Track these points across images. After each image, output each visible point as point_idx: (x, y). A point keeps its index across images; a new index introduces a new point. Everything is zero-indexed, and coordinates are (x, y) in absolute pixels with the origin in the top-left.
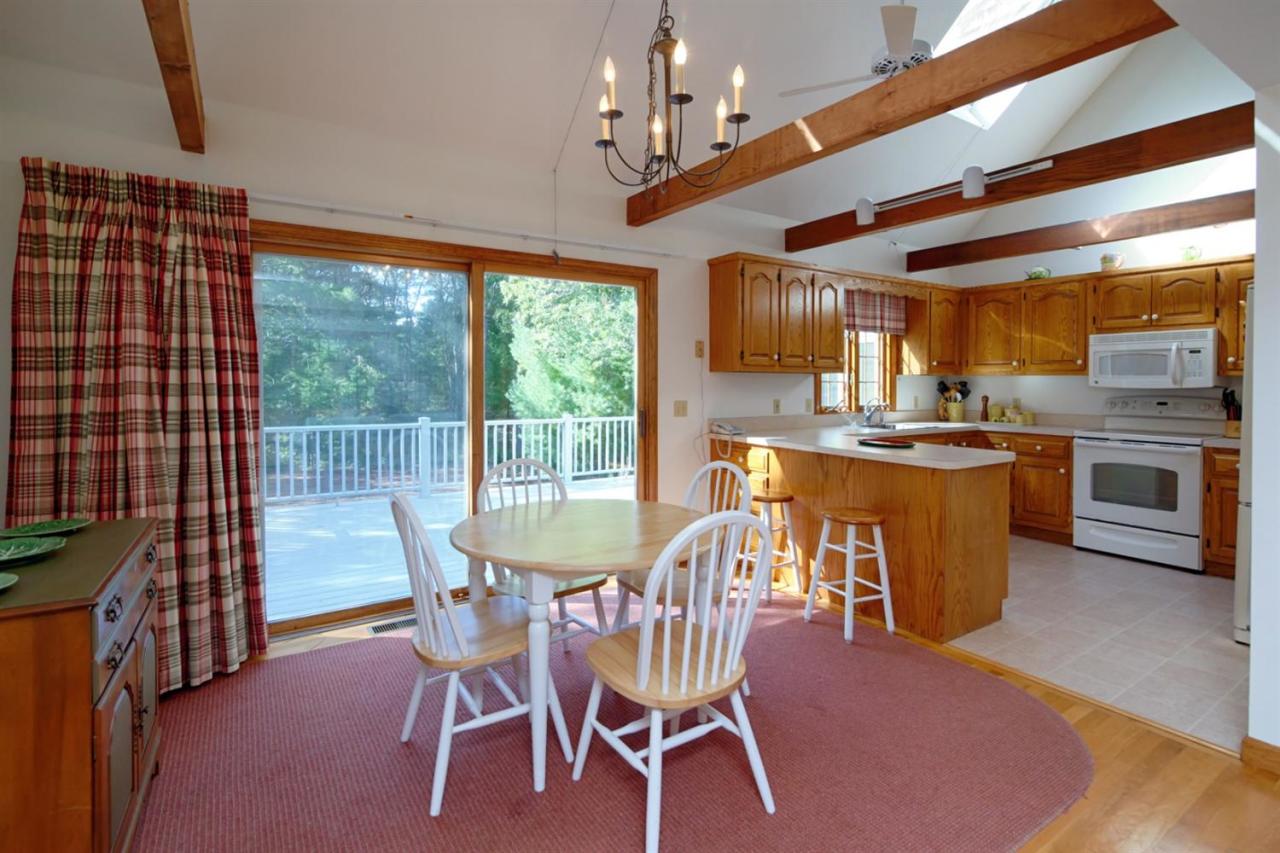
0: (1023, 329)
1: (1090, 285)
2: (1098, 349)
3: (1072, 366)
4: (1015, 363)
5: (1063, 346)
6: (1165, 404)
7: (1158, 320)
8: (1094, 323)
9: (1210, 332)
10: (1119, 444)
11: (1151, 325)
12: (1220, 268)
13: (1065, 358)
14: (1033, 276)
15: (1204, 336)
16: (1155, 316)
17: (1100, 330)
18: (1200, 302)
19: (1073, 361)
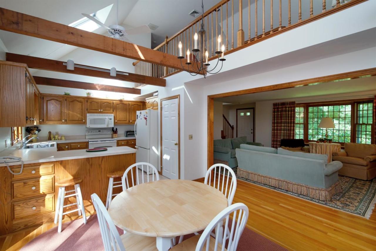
0: (65, 109)
1: (86, 100)
2: (89, 117)
3: (81, 122)
4: (63, 121)
5: (79, 115)
6: (100, 131)
7: (102, 111)
8: (87, 110)
9: (113, 115)
10: (100, 142)
11: (101, 112)
12: (114, 101)
13: (79, 119)
14: (67, 94)
15: (112, 116)
16: (102, 110)
17: (89, 113)
18: (110, 108)
19: (82, 120)
